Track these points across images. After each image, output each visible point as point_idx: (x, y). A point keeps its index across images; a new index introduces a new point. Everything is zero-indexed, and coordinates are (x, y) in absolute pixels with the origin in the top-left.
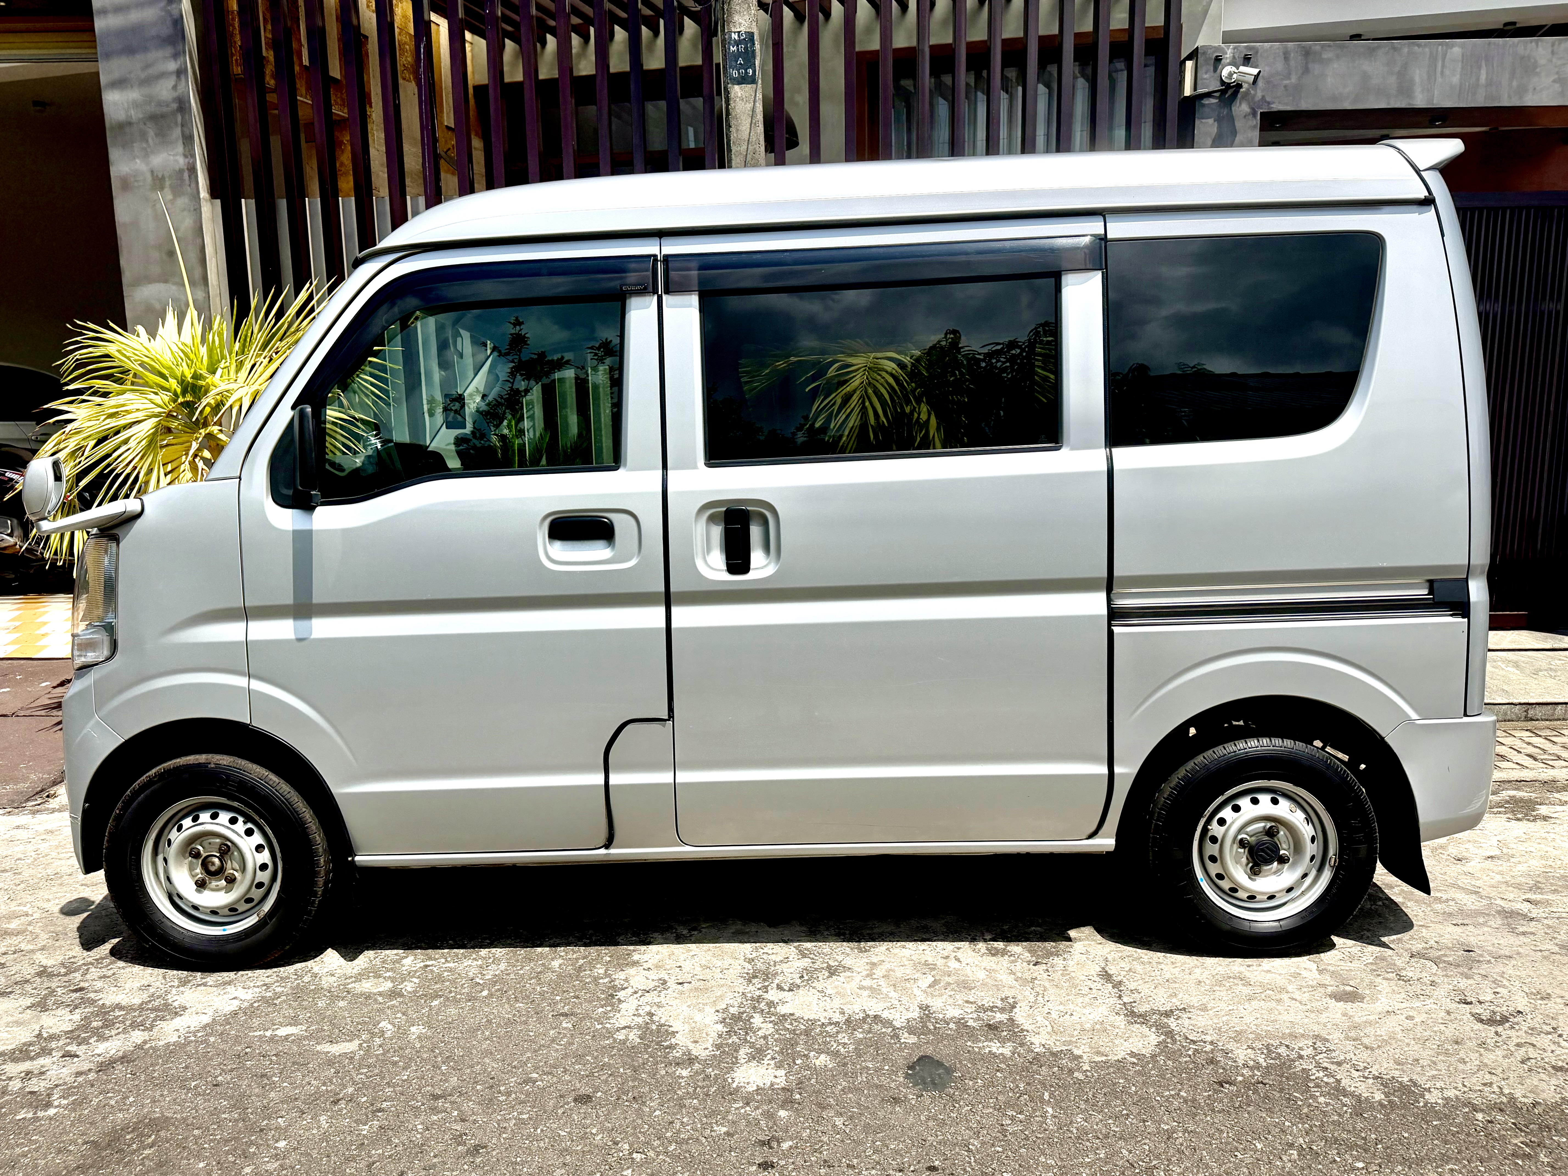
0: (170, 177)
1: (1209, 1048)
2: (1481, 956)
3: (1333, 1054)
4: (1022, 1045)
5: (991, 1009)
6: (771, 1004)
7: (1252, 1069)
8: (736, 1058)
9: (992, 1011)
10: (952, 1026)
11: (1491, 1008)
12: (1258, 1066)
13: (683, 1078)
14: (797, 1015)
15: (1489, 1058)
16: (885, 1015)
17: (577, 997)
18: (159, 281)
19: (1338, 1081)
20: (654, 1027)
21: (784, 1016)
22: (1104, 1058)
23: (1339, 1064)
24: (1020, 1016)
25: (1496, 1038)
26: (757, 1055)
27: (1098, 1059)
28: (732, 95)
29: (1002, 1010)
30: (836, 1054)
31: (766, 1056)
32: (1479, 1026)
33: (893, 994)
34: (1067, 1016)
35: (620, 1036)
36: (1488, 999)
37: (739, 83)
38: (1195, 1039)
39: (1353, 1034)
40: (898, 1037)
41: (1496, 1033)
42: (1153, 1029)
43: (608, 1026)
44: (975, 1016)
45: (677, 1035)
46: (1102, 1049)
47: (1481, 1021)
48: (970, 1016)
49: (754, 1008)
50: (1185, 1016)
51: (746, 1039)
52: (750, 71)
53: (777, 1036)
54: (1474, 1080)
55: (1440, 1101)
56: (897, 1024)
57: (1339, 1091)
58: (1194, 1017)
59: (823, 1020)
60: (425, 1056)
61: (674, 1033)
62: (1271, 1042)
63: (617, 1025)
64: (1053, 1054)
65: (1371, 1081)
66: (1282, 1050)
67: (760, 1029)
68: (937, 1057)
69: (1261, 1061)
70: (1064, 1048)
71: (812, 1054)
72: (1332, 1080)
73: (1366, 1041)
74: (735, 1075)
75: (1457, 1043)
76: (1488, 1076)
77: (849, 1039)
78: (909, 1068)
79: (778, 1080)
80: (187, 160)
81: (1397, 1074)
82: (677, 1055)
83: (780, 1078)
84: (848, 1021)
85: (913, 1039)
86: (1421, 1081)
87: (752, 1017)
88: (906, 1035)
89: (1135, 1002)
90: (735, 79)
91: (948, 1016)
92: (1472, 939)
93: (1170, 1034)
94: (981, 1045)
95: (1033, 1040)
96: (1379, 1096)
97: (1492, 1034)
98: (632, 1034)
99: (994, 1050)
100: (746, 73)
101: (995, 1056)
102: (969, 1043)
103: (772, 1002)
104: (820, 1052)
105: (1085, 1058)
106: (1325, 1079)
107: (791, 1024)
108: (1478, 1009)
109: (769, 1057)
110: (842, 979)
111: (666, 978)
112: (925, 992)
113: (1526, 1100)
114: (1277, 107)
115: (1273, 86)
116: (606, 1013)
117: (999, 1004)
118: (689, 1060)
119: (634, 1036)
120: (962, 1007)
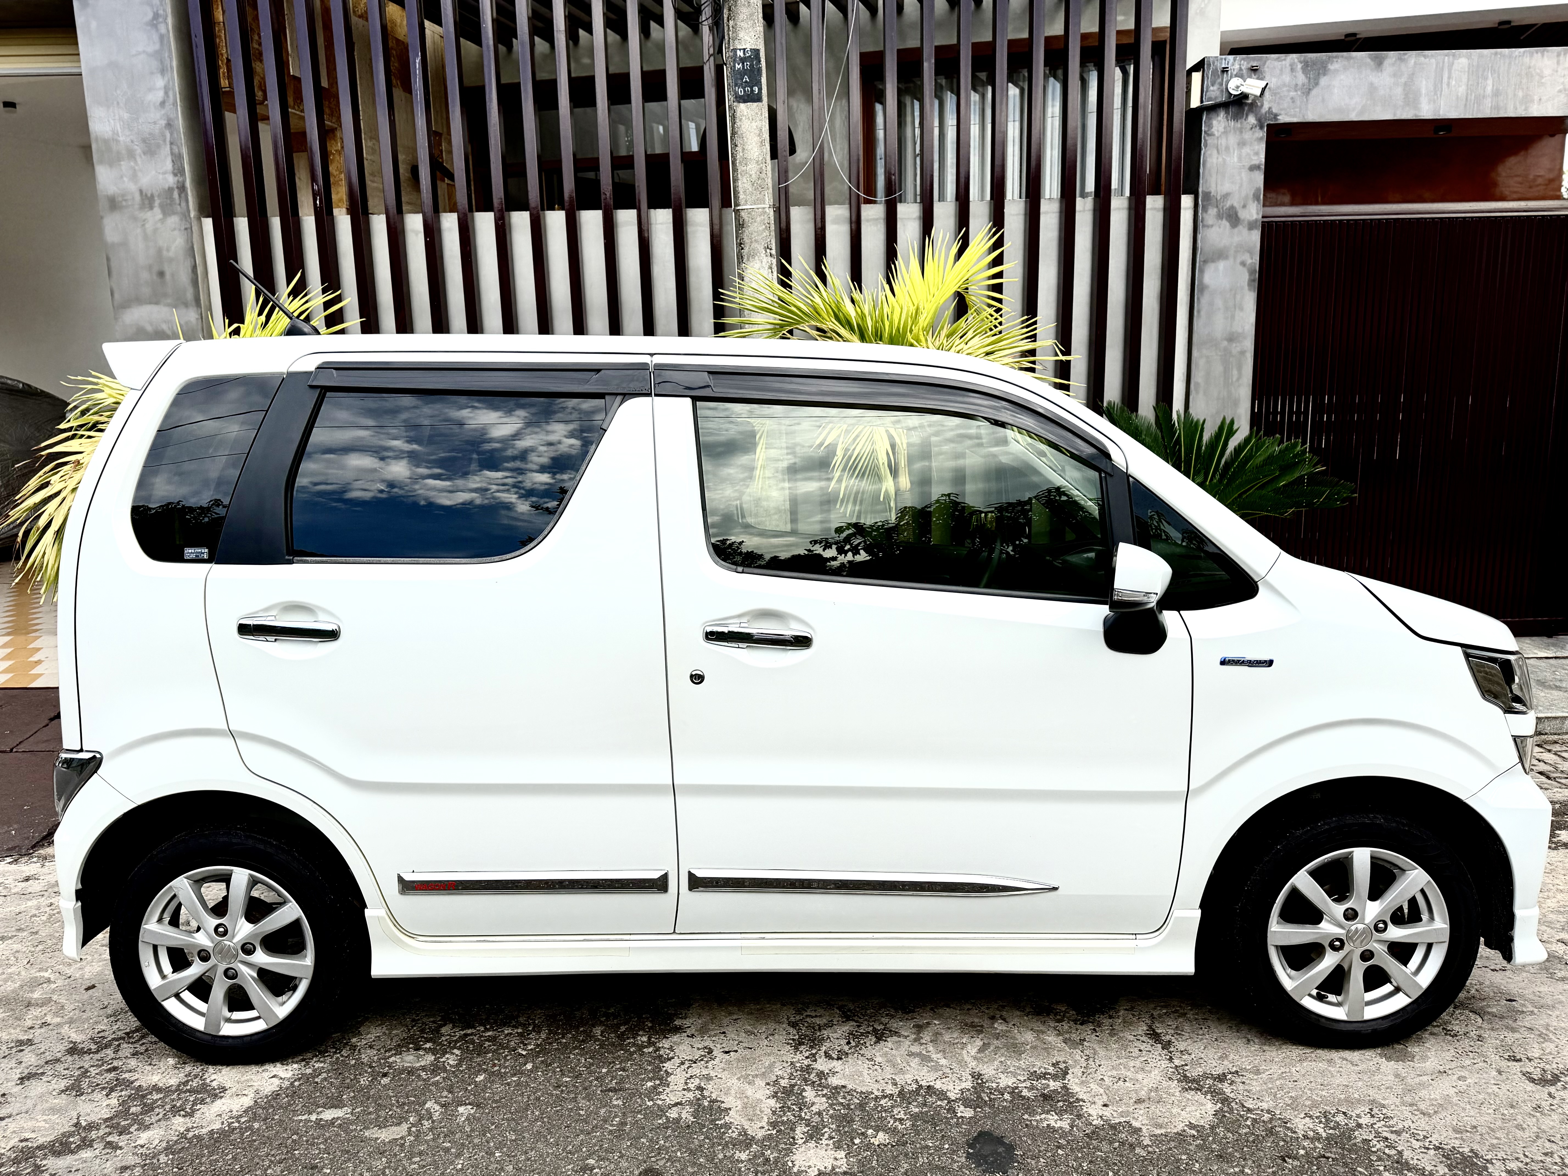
0: (159, 196)
1: (1266, 1117)
2: (1524, 1005)
3: (1391, 1123)
4: (1079, 1116)
5: (1044, 1076)
6: (821, 1075)
7: (1312, 1140)
8: (793, 1138)
9: (1046, 1079)
10: (1007, 1096)
11: (1542, 1065)
12: (1317, 1137)
13: (742, 1162)
14: (850, 1087)
15: (1546, 1123)
16: (938, 1085)
17: (624, 1070)
18: (150, 303)
19: (1400, 1153)
20: (706, 1104)
21: (836, 1088)
22: (1163, 1131)
23: (1398, 1133)
24: (1074, 1083)
25: (1551, 1100)
26: (815, 1134)
27: (1158, 1132)
28: (738, 114)
29: (1055, 1077)
30: (894, 1131)
31: (823, 1135)
32: (1532, 1087)
33: (943, 1062)
34: (1121, 1083)
35: (673, 1114)
36: (1537, 1056)
37: (745, 102)
38: (1251, 1106)
39: (1408, 1099)
40: (954, 1112)
41: (1550, 1094)
42: (1209, 1097)
43: (660, 1102)
44: (1028, 1084)
45: (731, 1113)
46: (1160, 1121)
47: (1532, 1080)
48: (1024, 1085)
49: (805, 1080)
50: (1238, 1080)
51: (800, 1116)
52: (756, 89)
53: (831, 1112)
54: (1534, 1149)
55: (1504, 1174)
56: (952, 1096)
57: (1402, 1164)
58: (1247, 1082)
59: (876, 1093)
60: (476, 1141)
61: (728, 1110)
62: (1328, 1108)
63: (668, 1102)
64: (1113, 1127)
65: (1432, 1152)
66: (1340, 1118)
67: (813, 1104)
68: (997, 1133)
69: (1321, 1131)
70: (1123, 1119)
71: (870, 1132)
72: (1393, 1152)
73: (1422, 1106)
74: (794, 1157)
75: (1512, 1107)
76: (1548, 1144)
77: (905, 1114)
78: (970, 1146)
79: (838, 1163)
80: (176, 179)
81: (1457, 1143)
82: (734, 1135)
83: (841, 1160)
84: (901, 1093)
85: (969, 1113)
86: (1482, 1151)
87: (804, 1090)
88: (962, 1108)
89: (1186, 1065)
90: (741, 97)
91: (1001, 1085)
92: (1512, 986)
93: (1225, 1100)
94: (1038, 1118)
95: (1091, 1111)
96: (1442, 1170)
97: (1546, 1096)
98: (684, 1112)
99: (1053, 1123)
100: (752, 91)
101: (1055, 1130)
102: (1026, 1116)
103: (822, 1072)
104: (877, 1129)
105: (1144, 1130)
106: (1387, 1151)
107: (844, 1098)
108: (1528, 1067)
109: (826, 1136)
110: (890, 1045)
111: (711, 1046)
112: (975, 1058)
114: (1283, 119)
115: (1281, 98)
116: (655, 1087)
117: (1051, 1070)
118: (746, 1141)
119: (686, 1115)
120: (1015, 1075)
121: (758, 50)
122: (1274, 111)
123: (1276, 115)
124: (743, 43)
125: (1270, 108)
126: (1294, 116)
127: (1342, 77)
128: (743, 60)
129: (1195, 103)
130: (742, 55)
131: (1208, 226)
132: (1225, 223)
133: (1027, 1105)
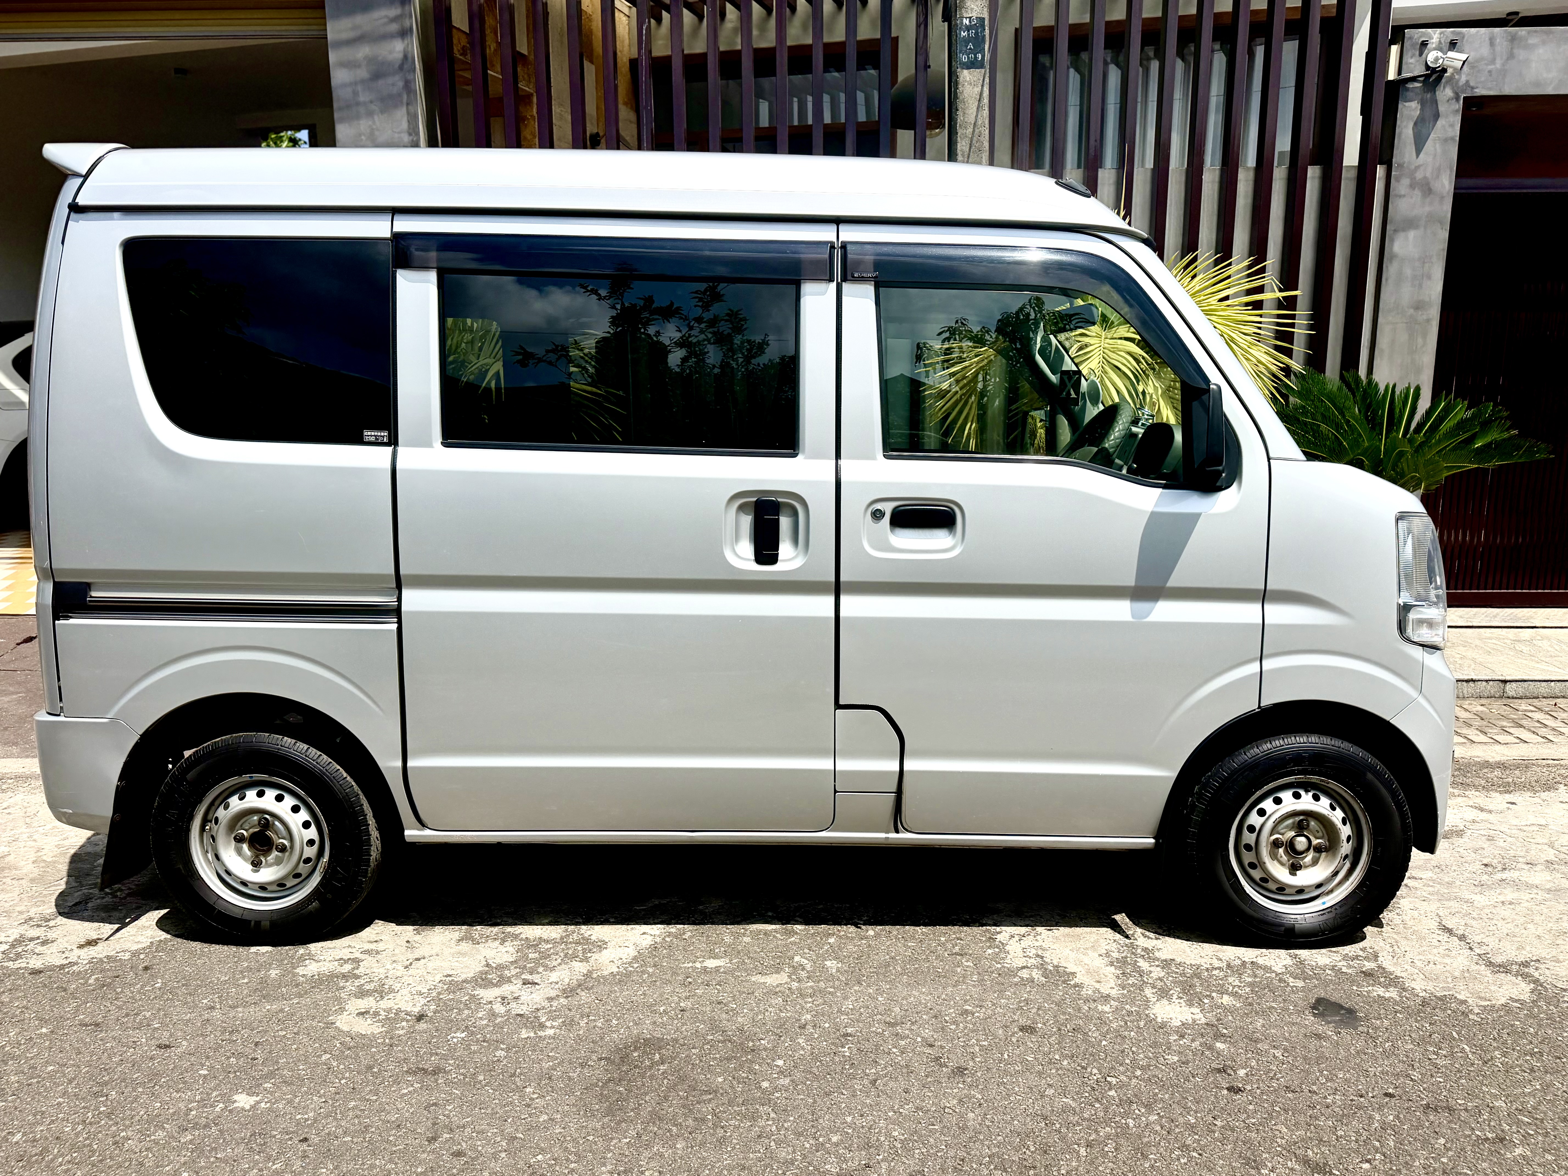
4: (1404, 989)
5: (1357, 957)
8: (1145, 997)
9: (1359, 959)
13: (1107, 1013)
20: (1051, 968)
21: (1168, 959)
22: (1488, 1003)
24: (1386, 964)
26: (1164, 994)
27: (1483, 1003)
28: (961, 79)
30: (1236, 995)
31: (1172, 995)
34: (1431, 965)
35: (1024, 974)
37: (968, 68)
38: (1563, 987)
40: (1285, 981)
42: (1520, 978)
43: (1006, 965)
45: (1078, 976)
46: (1482, 995)
48: (1341, 964)
50: (1542, 966)
51: (1144, 981)
52: (980, 56)
53: (1170, 978)
58: (1552, 968)
59: (1207, 965)
60: (854, 989)
61: (1073, 973)
63: (1014, 965)
64: (1440, 999)
67: (1151, 972)
68: (1332, 999)
70: (1447, 993)
71: (1214, 994)
74: (1154, 1011)
77: (1240, 983)
79: (1197, 1017)
82: (1089, 993)
85: (1300, 983)
87: (1137, 961)
88: (1291, 979)
89: (1488, 954)
90: (964, 63)
91: (1321, 963)
93: (1536, 981)
95: (1413, 986)
98: (1034, 973)
99: (1382, 994)
100: (976, 57)
101: (1387, 999)
102: (1354, 988)
103: (1149, 947)
104: (1220, 993)
105: (1471, 1002)
107: (1179, 967)
109: (1175, 996)
114: (1481, 91)
115: (1479, 71)
116: (997, 953)
117: (1362, 953)
118: (1103, 997)
119: (1037, 976)
121: (984, 18)
122: (1472, 84)
123: (1473, 88)
124: (969, 11)
125: (1467, 82)
126: (1490, 89)
127: (1541, 51)
128: (968, 28)
129: (1392, 75)
130: (968, 23)
131: (1400, 196)
132: (1417, 193)
133: (1351, 980)
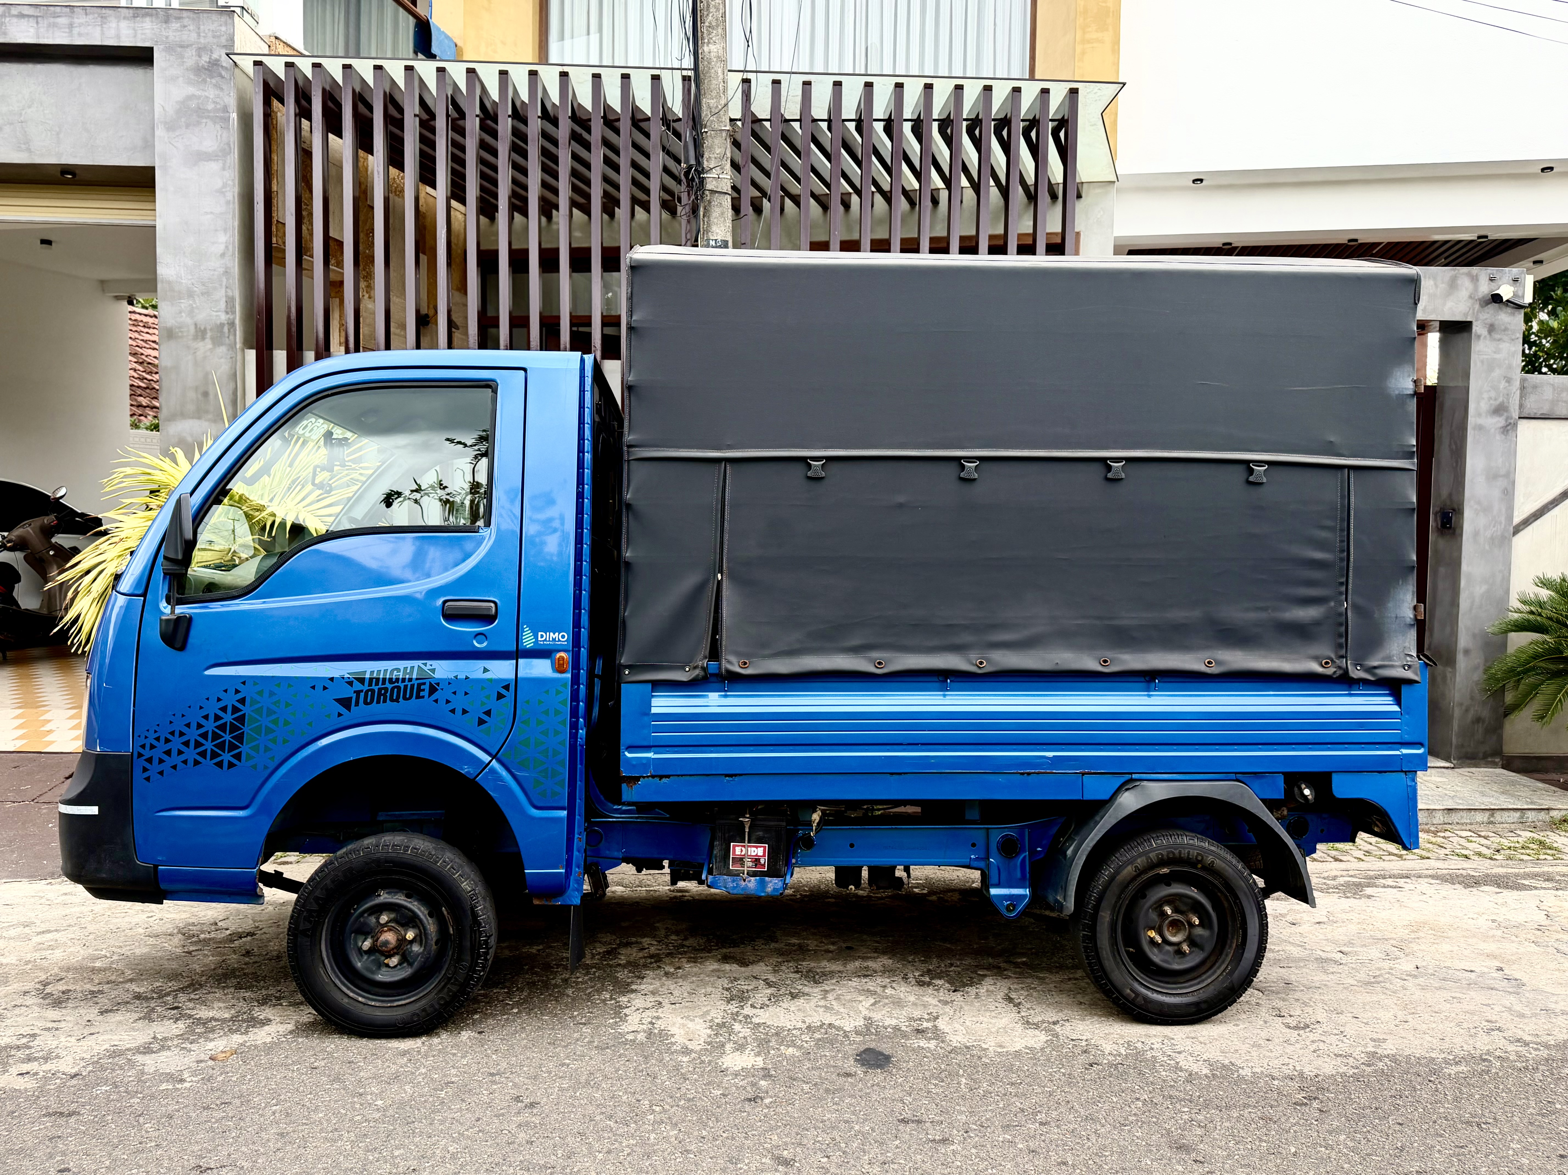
0: (211, 330)
1: (1084, 1043)
2: (1297, 987)
3: (1176, 1048)
4: (943, 1042)
6: (747, 1017)
7: (1115, 1056)
8: (724, 1050)
10: (889, 1030)
11: (1298, 1019)
12: (1119, 1054)
14: (769, 1023)
15: (1289, 1049)
16: (837, 1023)
17: (591, 1013)
18: (193, 418)
19: (1178, 1063)
23: (1180, 1053)
24: (941, 1024)
25: (1298, 1037)
26: (740, 1048)
29: (928, 1020)
30: (801, 1047)
31: (746, 1049)
32: (1288, 1030)
33: (842, 1010)
34: (978, 1024)
36: (1296, 1014)
38: (1074, 1038)
39: (1192, 1035)
40: (848, 1037)
41: (1299, 1035)
44: (907, 1024)
45: (675, 1036)
47: (1289, 1027)
48: (903, 1024)
49: (734, 1020)
50: (1068, 1024)
51: (730, 1039)
53: (754, 1037)
54: (1277, 1062)
55: (1249, 1074)
56: (847, 1029)
57: (1177, 1068)
58: (1074, 1025)
62: (1131, 1040)
63: (626, 1030)
65: (1201, 1062)
66: (1139, 1045)
67: (739, 1032)
68: (879, 1049)
69: (1123, 1052)
70: (976, 1044)
71: (782, 1048)
72: (1172, 1062)
73: (1201, 1039)
74: (723, 1060)
75: (1268, 1040)
76: (1287, 1060)
77: (810, 1038)
78: (858, 1055)
79: (757, 1063)
80: (227, 316)
81: (1221, 1059)
82: (677, 1048)
83: (760, 1062)
84: (809, 1027)
85: (859, 1039)
86: (1238, 1063)
89: (1030, 1016)
92: (1292, 976)
93: (1057, 1036)
95: (952, 1039)
96: (1205, 1071)
97: (1296, 1035)
98: (639, 1035)
101: (923, 1048)
102: (902, 1041)
105: (991, 1049)
106: (1168, 1061)
108: (1288, 1020)
109: (749, 1049)
110: (802, 1001)
111: (661, 1000)
112: (868, 1009)
113: (1311, 1074)
116: (616, 1023)
117: (926, 1017)
118: (686, 1051)
119: (641, 1037)
120: (897, 1019)
124: (715, 235)
130: (714, 244)
133: (905, 1036)
